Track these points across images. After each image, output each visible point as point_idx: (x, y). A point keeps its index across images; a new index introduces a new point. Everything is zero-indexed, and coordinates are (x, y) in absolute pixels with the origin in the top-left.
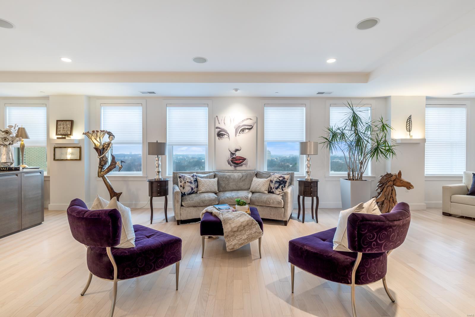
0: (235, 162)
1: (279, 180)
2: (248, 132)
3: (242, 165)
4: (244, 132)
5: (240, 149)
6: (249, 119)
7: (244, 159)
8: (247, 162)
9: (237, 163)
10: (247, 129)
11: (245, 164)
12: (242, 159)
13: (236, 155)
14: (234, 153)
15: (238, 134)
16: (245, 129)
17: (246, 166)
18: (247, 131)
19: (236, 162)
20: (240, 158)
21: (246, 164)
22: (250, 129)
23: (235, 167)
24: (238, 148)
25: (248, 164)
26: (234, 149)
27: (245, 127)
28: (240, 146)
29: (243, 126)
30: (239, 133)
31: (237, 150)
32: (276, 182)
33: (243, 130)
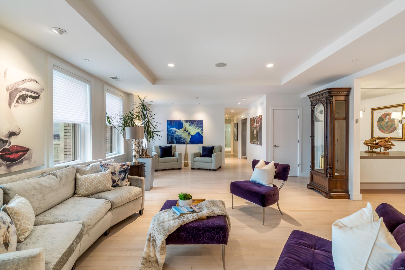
0: (9, 158)
1: (124, 169)
2: (33, 102)
3: (22, 162)
4: (25, 102)
5: (18, 131)
6: (34, 80)
7: (26, 150)
8: (31, 154)
9: (13, 159)
10: (31, 97)
11: (27, 159)
12: (22, 149)
13: (10, 144)
14: (7, 139)
15: (14, 104)
16: (28, 96)
17: (29, 162)
18: (30, 100)
19: (11, 157)
20: (19, 149)
21: (29, 159)
22: (35, 99)
23: (8, 167)
24: (15, 130)
25: (32, 158)
26: (6, 132)
27: (27, 93)
28: (17, 126)
29: (24, 90)
30: (17, 102)
31: (12, 134)
32: (120, 172)
33: (23, 98)
